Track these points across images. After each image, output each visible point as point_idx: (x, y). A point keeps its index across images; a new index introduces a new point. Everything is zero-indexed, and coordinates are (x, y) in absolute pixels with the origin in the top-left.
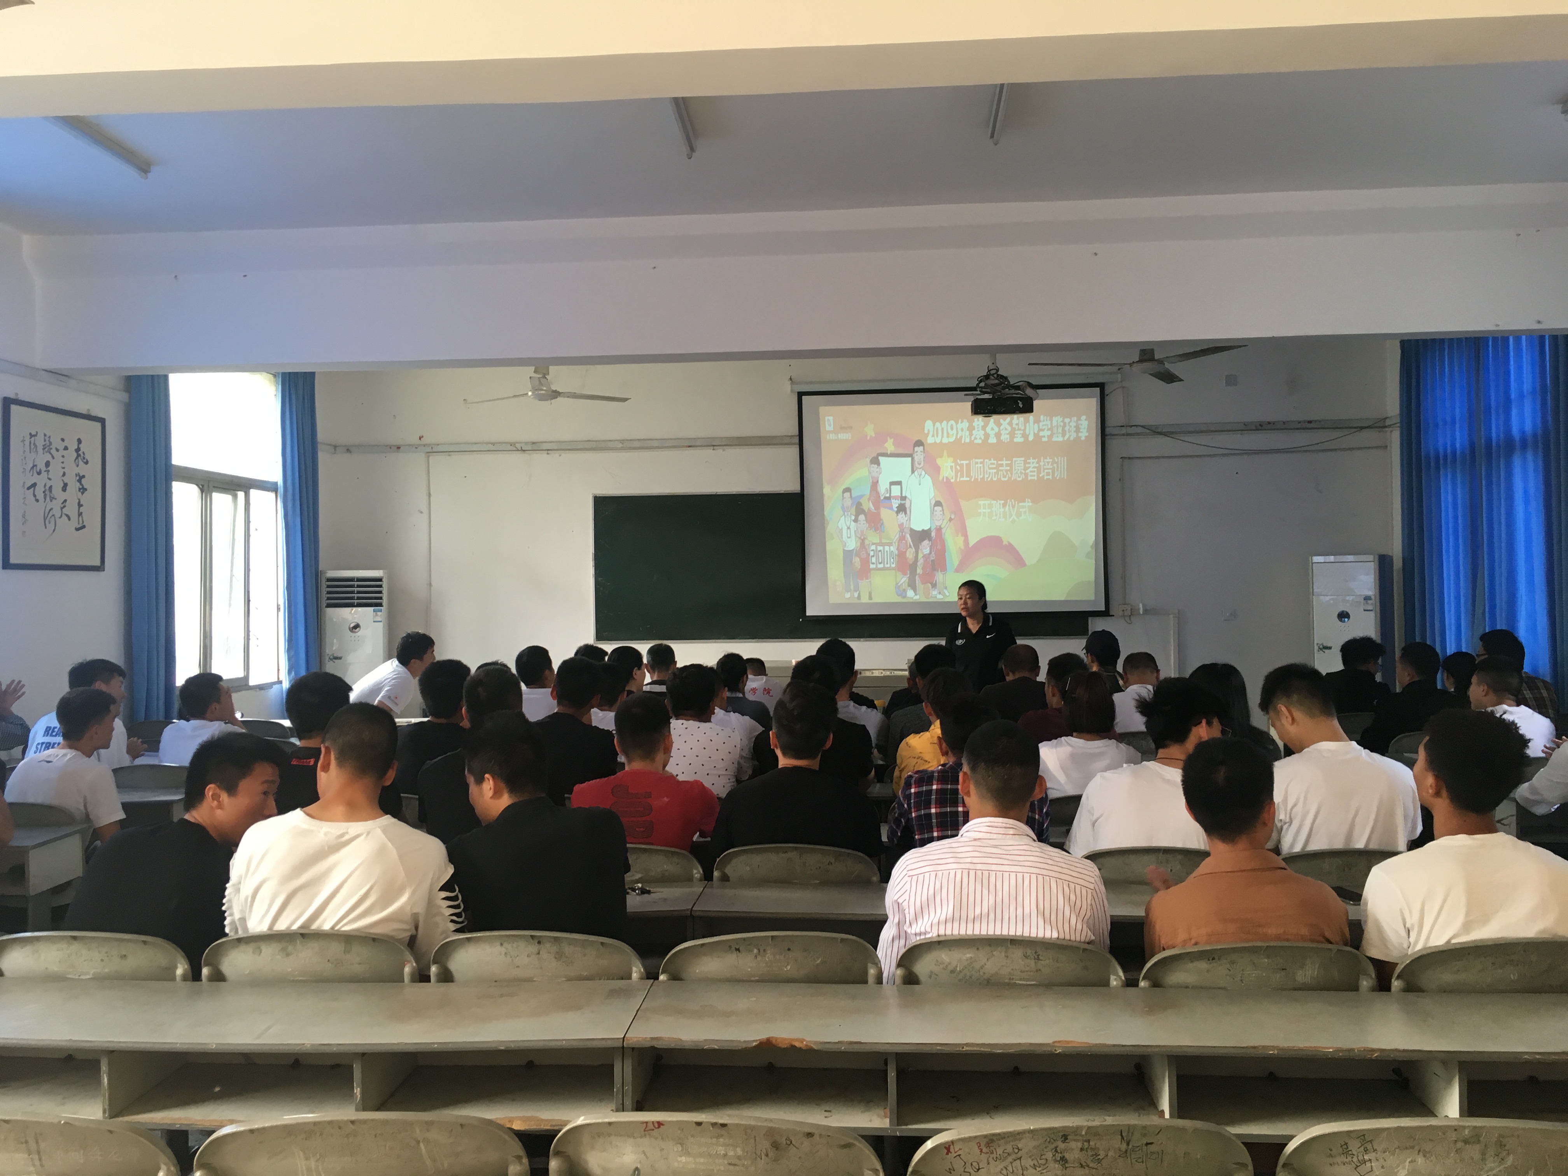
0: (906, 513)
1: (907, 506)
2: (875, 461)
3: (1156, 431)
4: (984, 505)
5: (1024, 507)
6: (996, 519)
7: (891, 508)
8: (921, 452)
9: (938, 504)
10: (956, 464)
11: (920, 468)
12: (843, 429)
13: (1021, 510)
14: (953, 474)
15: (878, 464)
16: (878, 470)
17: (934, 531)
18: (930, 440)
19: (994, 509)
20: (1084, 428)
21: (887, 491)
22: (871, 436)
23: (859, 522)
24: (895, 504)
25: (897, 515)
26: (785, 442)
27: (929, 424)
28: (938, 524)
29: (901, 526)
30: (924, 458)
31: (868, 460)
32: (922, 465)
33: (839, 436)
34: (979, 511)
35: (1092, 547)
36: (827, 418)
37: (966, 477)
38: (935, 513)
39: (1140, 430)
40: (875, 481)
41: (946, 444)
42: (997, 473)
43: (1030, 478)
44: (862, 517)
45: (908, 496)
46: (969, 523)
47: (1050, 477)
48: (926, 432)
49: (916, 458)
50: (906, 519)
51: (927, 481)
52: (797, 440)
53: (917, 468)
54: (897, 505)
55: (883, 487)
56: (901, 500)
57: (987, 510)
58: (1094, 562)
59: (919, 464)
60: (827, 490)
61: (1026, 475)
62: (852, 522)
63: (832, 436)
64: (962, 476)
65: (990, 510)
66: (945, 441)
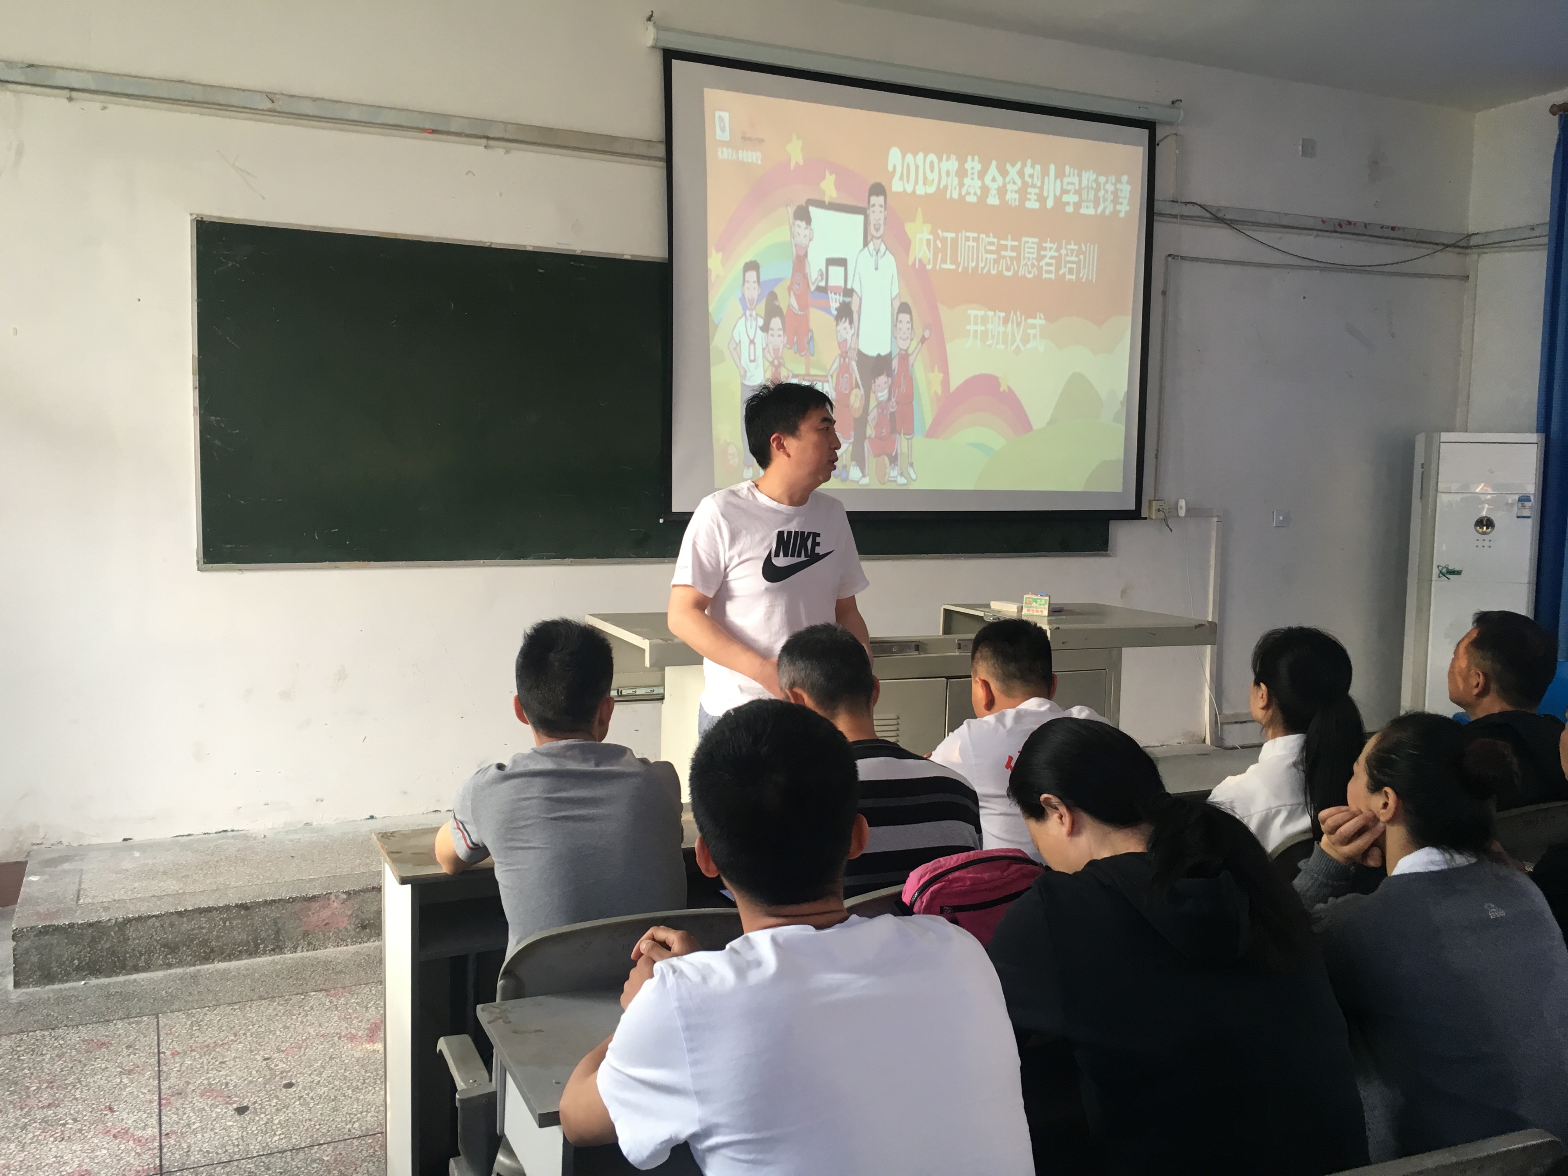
0: (851, 322)
1: (854, 308)
2: (803, 215)
3: (1217, 218)
4: (976, 317)
5: (1034, 327)
6: (991, 345)
7: (827, 310)
8: (881, 206)
9: (904, 308)
10: (936, 237)
11: (878, 238)
12: (748, 141)
13: (1029, 331)
14: (930, 256)
15: (808, 221)
16: (807, 232)
17: (897, 357)
18: (897, 186)
19: (990, 326)
20: (1125, 198)
21: (822, 275)
22: (797, 163)
23: (770, 332)
24: (835, 300)
25: (837, 324)
26: (636, 151)
27: (895, 154)
28: (903, 345)
29: (842, 344)
30: (885, 218)
31: (791, 210)
32: (881, 231)
33: (740, 155)
34: (968, 327)
35: (1121, 403)
36: (717, 114)
37: (951, 263)
38: (899, 325)
39: (1197, 211)
40: (802, 253)
41: (920, 196)
42: (996, 261)
43: (1045, 276)
44: (776, 323)
45: (857, 288)
46: (951, 348)
47: (1073, 277)
48: (890, 168)
49: (872, 218)
50: (852, 332)
51: (889, 262)
52: (661, 151)
53: (873, 237)
54: (838, 305)
55: (815, 264)
56: (844, 296)
57: (980, 328)
58: (1123, 428)
59: (877, 230)
60: (714, 261)
61: (1040, 269)
62: (759, 330)
63: (724, 154)
64: (944, 261)
65: (983, 328)
66: (921, 190)
